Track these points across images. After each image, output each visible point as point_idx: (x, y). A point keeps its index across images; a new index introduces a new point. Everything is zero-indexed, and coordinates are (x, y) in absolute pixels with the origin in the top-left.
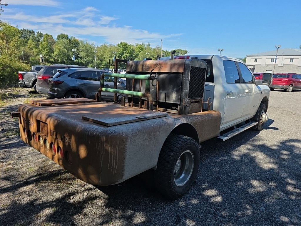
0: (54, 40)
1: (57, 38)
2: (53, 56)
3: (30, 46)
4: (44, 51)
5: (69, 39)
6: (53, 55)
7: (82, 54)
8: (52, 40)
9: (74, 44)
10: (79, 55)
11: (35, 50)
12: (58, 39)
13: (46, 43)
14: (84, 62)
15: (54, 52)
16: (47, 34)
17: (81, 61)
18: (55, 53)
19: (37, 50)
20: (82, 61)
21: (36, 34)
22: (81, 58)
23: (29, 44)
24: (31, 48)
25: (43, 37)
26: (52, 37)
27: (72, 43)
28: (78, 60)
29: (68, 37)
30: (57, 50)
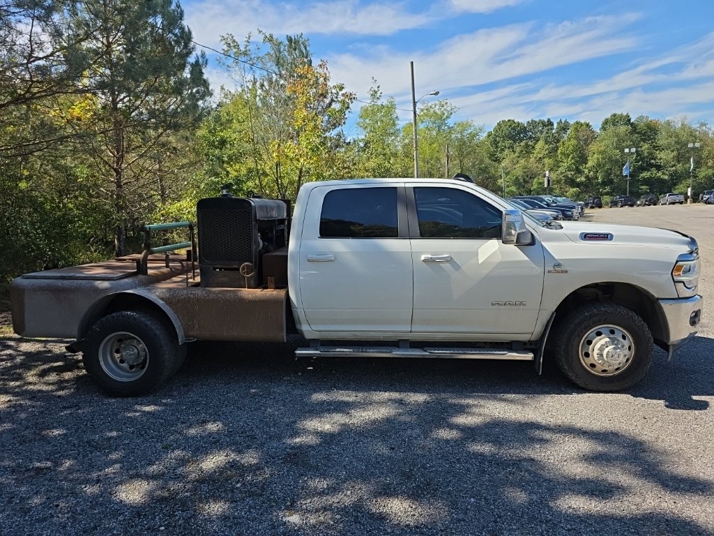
0: (593, 132)
1: (601, 127)
2: (585, 170)
3: (539, 155)
4: (565, 161)
5: (632, 124)
6: (585, 168)
7: (664, 156)
8: (589, 132)
9: (644, 135)
10: (653, 161)
11: (546, 161)
12: (604, 128)
13: (574, 142)
14: (666, 177)
15: (587, 160)
16: (577, 123)
17: (658, 175)
18: (590, 164)
19: (551, 161)
20: (660, 174)
21: (555, 126)
22: (659, 168)
23: (537, 150)
24: (540, 158)
25: (569, 132)
26: (590, 127)
27: (638, 133)
28: (649, 174)
29: (630, 120)
30: (596, 156)
